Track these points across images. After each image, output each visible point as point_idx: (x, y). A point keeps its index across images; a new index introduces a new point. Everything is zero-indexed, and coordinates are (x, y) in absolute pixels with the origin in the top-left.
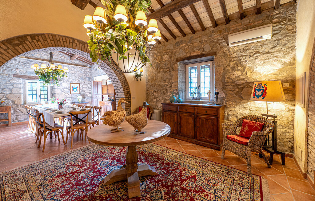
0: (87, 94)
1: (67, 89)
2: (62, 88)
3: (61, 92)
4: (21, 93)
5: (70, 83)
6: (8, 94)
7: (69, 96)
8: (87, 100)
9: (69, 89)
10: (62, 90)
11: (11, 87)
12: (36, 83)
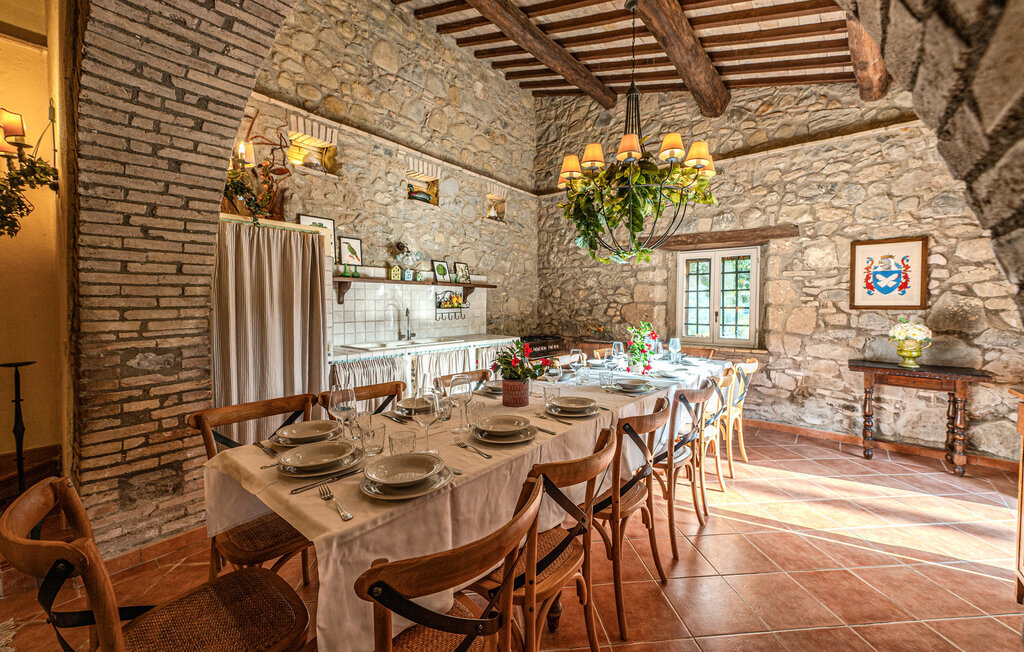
0: (996, 312)
1: (833, 281)
2: (805, 274)
3: (793, 295)
4: (652, 303)
5: (855, 243)
6: (625, 304)
7: (842, 319)
8: (989, 356)
9: (846, 277)
10: (801, 284)
11: (632, 281)
12: (709, 260)
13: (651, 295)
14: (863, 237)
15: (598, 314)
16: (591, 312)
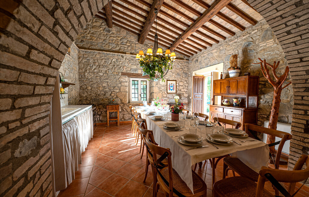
0: (183, 94)
1: (164, 88)
2: (160, 86)
3: (158, 90)
4: (126, 92)
5: (167, 80)
6: (117, 92)
7: (165, 95)
8: (183, 101)
9: (166, 87)
10: (159, 88)
11: (120, 85)
12: (138, 81)
13: (126, 90)
14: (168, 79)
15: (108, 95)
16: (105, 95)
